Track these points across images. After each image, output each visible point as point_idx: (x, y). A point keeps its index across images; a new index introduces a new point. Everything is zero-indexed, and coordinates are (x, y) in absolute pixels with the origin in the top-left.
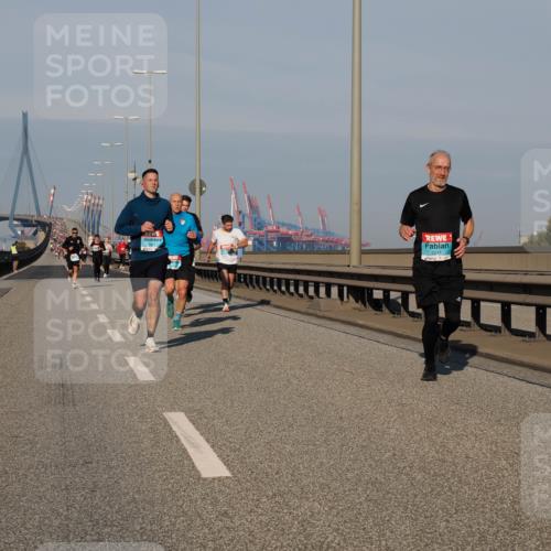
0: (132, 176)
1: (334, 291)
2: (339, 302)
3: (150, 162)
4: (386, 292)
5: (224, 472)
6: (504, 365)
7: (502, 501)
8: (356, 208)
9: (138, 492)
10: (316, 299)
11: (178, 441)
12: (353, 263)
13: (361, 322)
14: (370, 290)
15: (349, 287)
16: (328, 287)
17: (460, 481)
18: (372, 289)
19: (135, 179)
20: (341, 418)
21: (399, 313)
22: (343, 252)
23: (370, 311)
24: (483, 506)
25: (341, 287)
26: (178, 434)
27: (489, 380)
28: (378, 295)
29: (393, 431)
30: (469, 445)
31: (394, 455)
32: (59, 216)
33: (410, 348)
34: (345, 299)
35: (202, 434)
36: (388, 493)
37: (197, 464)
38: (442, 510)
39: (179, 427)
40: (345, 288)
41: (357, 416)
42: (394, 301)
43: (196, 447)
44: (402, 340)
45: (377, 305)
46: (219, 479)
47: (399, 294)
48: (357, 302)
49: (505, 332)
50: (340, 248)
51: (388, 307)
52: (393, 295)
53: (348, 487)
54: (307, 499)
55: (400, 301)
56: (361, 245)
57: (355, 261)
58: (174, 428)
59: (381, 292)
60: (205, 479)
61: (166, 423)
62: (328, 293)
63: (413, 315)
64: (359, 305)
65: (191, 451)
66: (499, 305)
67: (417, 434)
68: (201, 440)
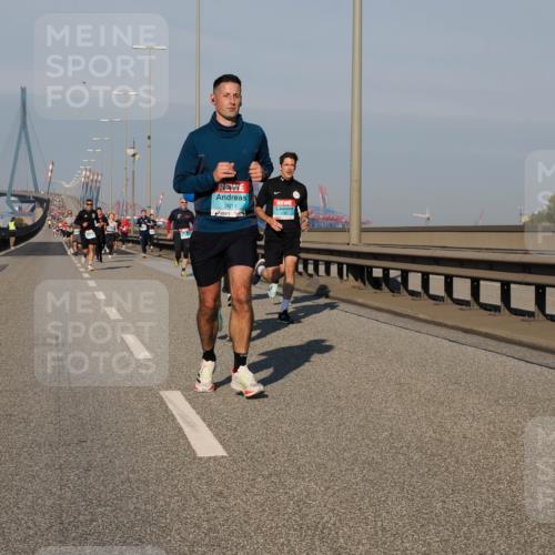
0: (131, 152)
1: (334, 269)
2: (338, 280)
3: (149, 138)
4: (386, 271)
5: (219, 451)
6: (503, 344)
7: (499, 481)
8: (355, 185)
9: (133, 471)
10: (315, 277)
11: (174, 419)
12: (353, 241)
13: (360, 301)
14: (370, 268)
15: (349, 265)
16: (328, 265)
17: (457, 462)
18: (371, 268)
19: (134, 155)
20: (339, 397)
21: (399, 292)
22: (343, 230)
23: (370, 289)
24: (480, 487)
25: (340, 265)
26: (174, 412)
27: (488, 360)
28: (377, 273)
29: (391, 410)
30: (466, 425)
31: (391, 434)
32: (57, 192)
33: (409, 326)
34: (345, 277)
35: (198, 413)
36: (385, 473)
37: (192, 443)
38: (439, 490)
39: (174, 405)
40: (345, 266)
41: (355, 395)
42: (394, 279)
43: (192, 426)
44: (401, 319)
45: (376, 284)
46: (215, 458)
47: (399, 273)
48: (357, 280)
49: (505, 311)
50: (340, 226)
51: (387, 285)
52: (393, 274)
53: (344, 466)
54: (303, 479)
55: (399, 279)
56: (361, 223)
57: (354, 240)
58: (171, 407)
59: (381, 270)
60: (201, 459)
61: (162, 402)
62: (328, 272)
63: (413, 294)
64: (359, 284)
65: (187, 430)
66: (499, 285)
67: (414, 413)
68: (197, 419)
